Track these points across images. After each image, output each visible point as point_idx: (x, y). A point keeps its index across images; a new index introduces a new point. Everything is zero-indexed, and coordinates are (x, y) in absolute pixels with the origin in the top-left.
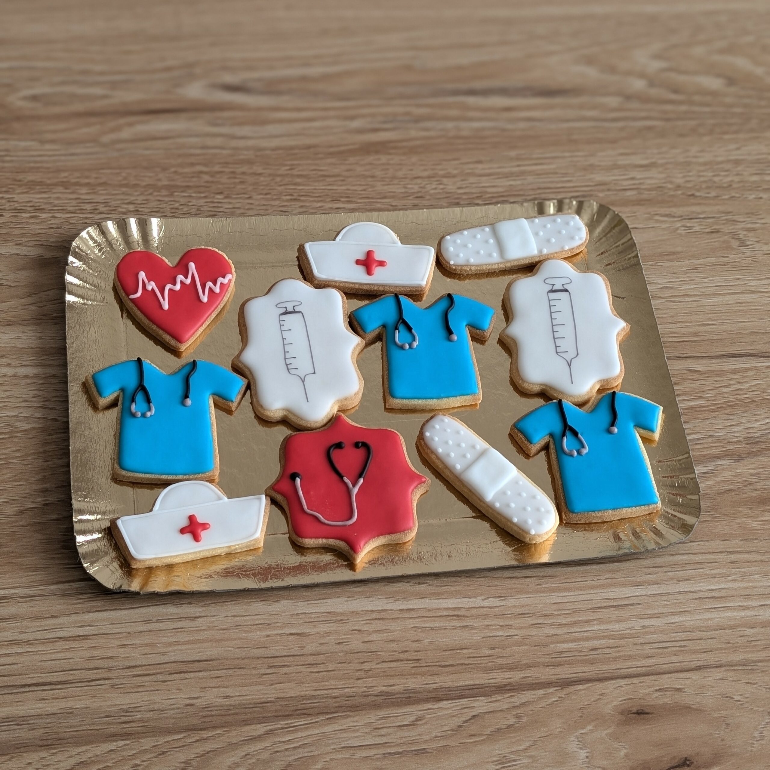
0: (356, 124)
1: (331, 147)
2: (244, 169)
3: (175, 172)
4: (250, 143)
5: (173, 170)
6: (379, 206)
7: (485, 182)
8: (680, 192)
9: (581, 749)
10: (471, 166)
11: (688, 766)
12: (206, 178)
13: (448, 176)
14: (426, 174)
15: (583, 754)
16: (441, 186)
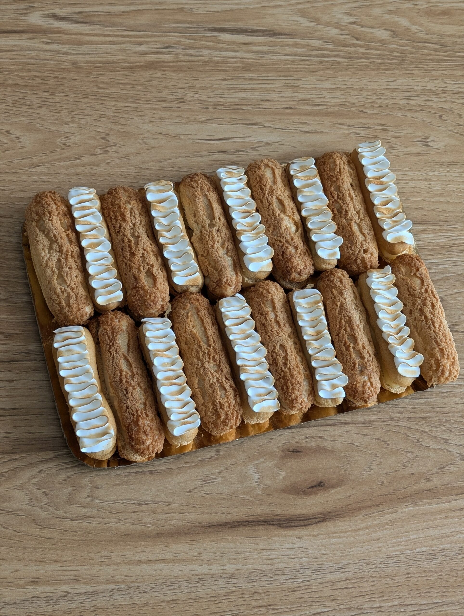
0: (142, 48)
1: (125, 63)
2: (65, 75)
3: (17, 75)
4: (69, 57)
5: (16, 73)
6: (154, 106)
7: (227, 94)
8: (354, 109)
9: (255, 473)
10: (218, 82)
11: (322, 486)
12: (38, 80)
13: (202, 88)
14: (187, 86)
15: (256, 476)
16: (197, 96)
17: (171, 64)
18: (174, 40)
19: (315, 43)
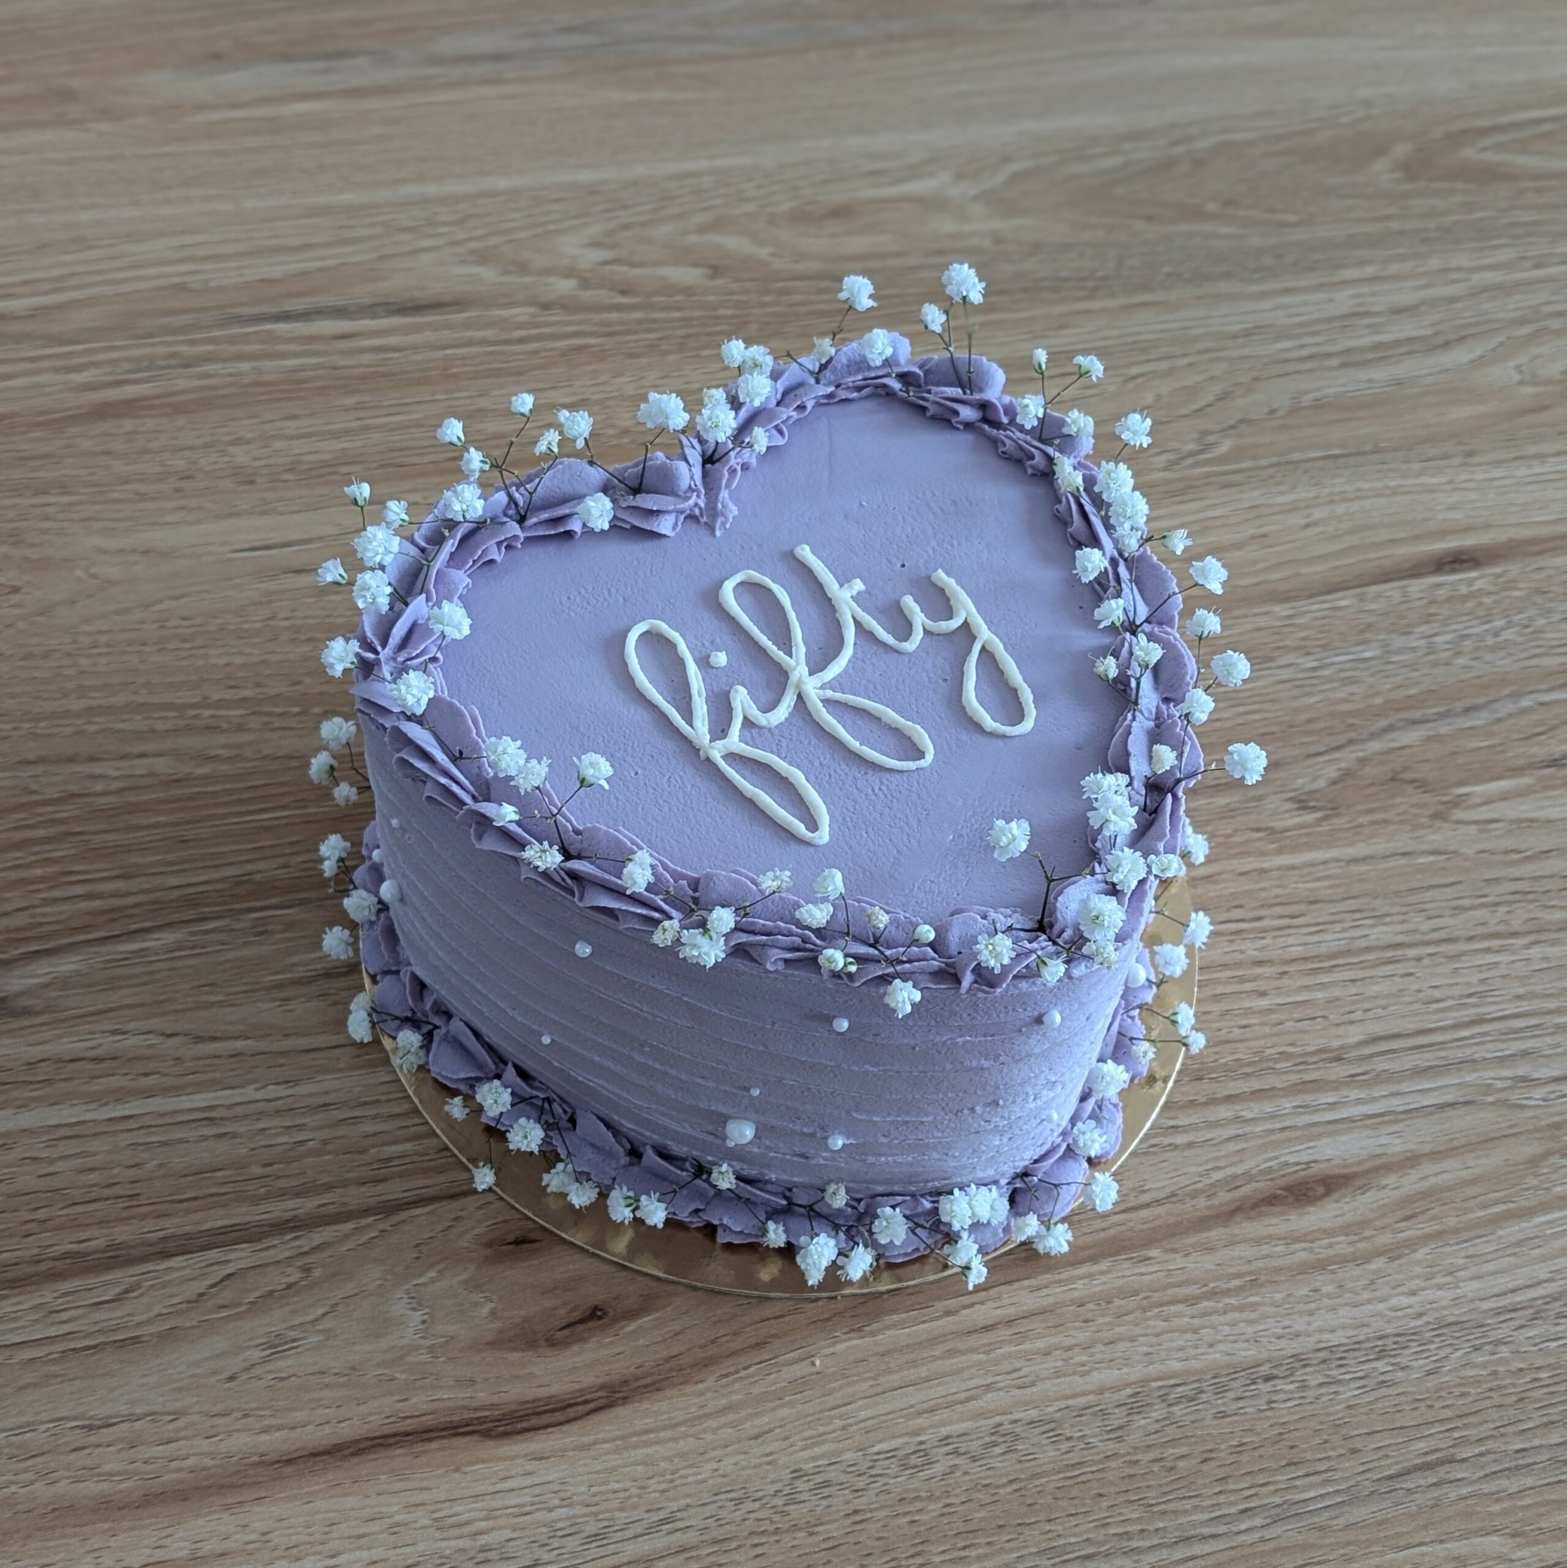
17: (157, 402)
18: (162, 350)
19: (522, 313)
